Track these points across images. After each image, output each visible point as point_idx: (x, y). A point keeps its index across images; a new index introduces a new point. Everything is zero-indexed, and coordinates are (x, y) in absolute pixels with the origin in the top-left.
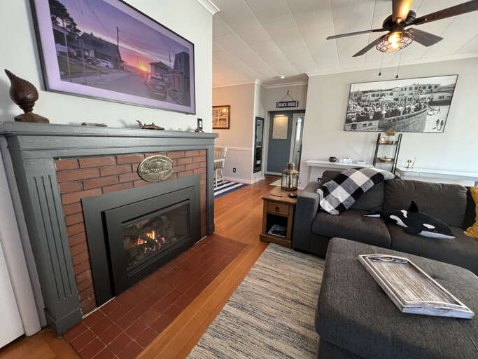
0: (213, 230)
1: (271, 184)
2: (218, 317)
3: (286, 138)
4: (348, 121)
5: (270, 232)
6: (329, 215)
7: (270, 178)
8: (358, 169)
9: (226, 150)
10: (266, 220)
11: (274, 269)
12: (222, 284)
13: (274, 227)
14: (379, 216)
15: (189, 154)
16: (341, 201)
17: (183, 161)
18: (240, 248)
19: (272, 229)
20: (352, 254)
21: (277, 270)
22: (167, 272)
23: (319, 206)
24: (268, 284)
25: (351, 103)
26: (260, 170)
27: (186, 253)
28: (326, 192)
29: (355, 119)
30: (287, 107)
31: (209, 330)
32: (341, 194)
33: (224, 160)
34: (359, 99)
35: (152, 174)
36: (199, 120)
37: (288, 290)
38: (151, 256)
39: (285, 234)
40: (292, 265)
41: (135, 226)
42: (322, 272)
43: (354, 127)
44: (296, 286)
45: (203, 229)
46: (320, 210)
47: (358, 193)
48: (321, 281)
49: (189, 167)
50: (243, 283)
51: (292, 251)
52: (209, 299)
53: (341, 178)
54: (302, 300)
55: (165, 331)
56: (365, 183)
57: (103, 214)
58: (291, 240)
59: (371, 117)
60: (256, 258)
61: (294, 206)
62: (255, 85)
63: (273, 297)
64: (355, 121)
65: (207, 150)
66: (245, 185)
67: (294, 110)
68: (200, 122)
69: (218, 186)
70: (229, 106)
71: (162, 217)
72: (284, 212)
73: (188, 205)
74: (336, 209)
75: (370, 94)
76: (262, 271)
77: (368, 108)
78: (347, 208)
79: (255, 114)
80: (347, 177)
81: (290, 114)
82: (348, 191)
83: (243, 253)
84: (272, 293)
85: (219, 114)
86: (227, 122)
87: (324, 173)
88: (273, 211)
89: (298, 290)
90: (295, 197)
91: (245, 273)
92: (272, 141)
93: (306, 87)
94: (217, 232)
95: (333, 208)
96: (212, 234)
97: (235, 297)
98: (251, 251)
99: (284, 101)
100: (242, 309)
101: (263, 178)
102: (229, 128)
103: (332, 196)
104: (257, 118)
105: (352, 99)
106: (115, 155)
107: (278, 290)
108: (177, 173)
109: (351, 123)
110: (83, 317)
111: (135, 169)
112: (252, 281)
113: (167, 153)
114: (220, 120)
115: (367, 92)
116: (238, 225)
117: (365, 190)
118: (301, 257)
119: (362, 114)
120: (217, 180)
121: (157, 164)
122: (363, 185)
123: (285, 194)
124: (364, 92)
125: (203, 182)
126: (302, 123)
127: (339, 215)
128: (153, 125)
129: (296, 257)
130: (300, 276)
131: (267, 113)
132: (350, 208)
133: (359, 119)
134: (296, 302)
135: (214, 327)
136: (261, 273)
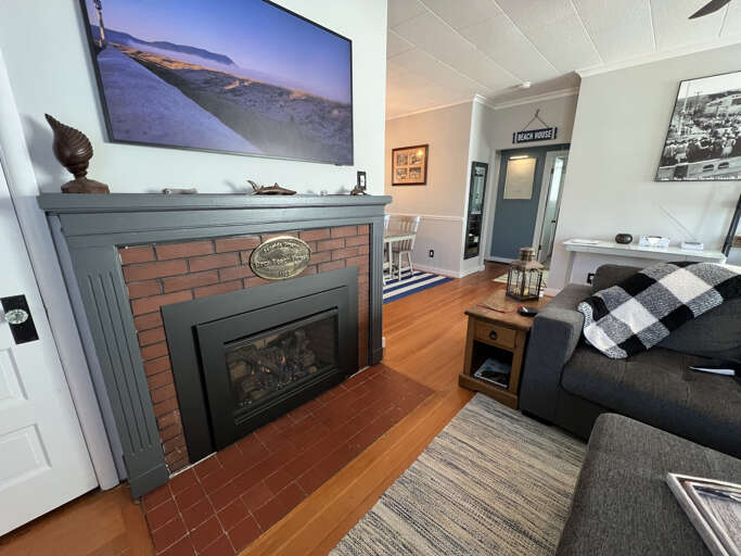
0: (381, 357)
1: (496, 280)
2: (361, 524)
3: (529, 197)
4: (666, 160)
5: (478, 374)
6: (602, 359)
7: (494, 268)
8: (683, 264)
9: (418, 220)
10: (471, 349)
11: (479, 447)
12: (379, 459)
13: (488, 365)
14: (731, 372)
15: (338, 233)
16: (635, 332)
17: (328, 245)
18: (422, 394)
19: (483, 368)
20: (649, 461)
21: (484, 449)
22: (296, 422)
23: (582, 337)
24: (461, 477)
25: (678, 123)
26: (477, 254)
27: (331, 393)
28: (601, 310)
29: (683, 155)
30: (534, 140)
31: (341, 546)
32: (635, 316)
33: (413, 237)
34: (699, 113)
35: (273, 267)
36: (360, 174)
37: (500, 496)
38: (274, 394)
39: (507, 382)
40: (514, 444)
41: (254, 346)
42: (578, 471)
43: (680, 173)
44: (518, 492)
45: (362, 355)
46: (584, 344)
47: (678, 317)
48: (572, 491)
49: (339, 255)
50: (415, 465)
51: (517, 415)
52: (353, 483)
53: (637, 283)
54: (526, 525)
55: (274, 529)
56: (699, 298)
57: (194, 329)
58: (518, 395)
59: (727, 150)
60: (446, 422)
61: (528, 333)
62: (474, 105)
63: (467, 505)
64: (683, 161)
65: (370, 225)
66: (448, 279)
67: (547, 145)
68: (362, 177)
69: (403, 279)
70: (426, 146)
71: (297, 333)
72: (505, 341)
73: (336, 317)
74: (621, 346)
75: (730, 99)
76: (453, 447)
77: (721, 131)
78: (648, 347)
79: (472, 157)
80: (653, 281)
81: (540, 153)
82: (653, 311)
83: (425, 405)
84: (467, 496)
85: (410, 161)
86: (422, 174)
87: (600, 269)
88: (485, 338)
89: (520, 501)
90: (530, 315)
91: (423, 445)
92: (502, 203)
93: (574, 99)
94: (387, 360)
95: (614, 344)
96: (379, 363)
97: (398, 491)
98: (440, 404)
99: (528, 129)
100: (407, 517)
101: (482, 268)
102: (424, 183)
103: (614, 319)
104: (475, 164)
105: (680, 114)
106: (213, 240)
107: (480, 493)
108: (317, 265)
109: (672, 165)
110: (171, 476)
111: (245, 261)
112: (431, 463)
113: (299, 232)
114: (411, 169)
115: (721, 95)
116: (425, 351)
117: (696, 313)
118: (536, 431)
119: (703, 144)
120: (401, 270)
121: (281, 252)
122: (694, 301)
123: (512, 307)
124: (713, 97)
125: (363, 279)
126: (564, 168)
127: (627, 359)
128: (276, 187)
129: (524, 428)
130: (530, 470)
131: (494, 154)
132: (654, 348)
133: (695, 154)
134: (514, 526)
135: (351, 542)
136: (451, 450)
